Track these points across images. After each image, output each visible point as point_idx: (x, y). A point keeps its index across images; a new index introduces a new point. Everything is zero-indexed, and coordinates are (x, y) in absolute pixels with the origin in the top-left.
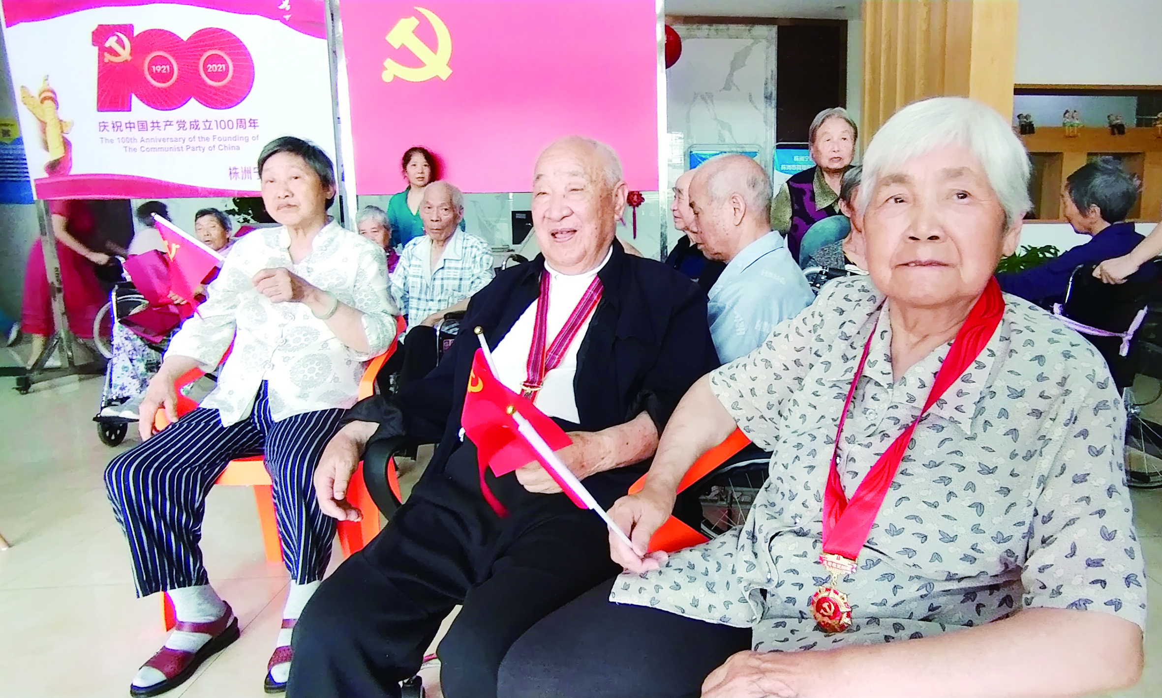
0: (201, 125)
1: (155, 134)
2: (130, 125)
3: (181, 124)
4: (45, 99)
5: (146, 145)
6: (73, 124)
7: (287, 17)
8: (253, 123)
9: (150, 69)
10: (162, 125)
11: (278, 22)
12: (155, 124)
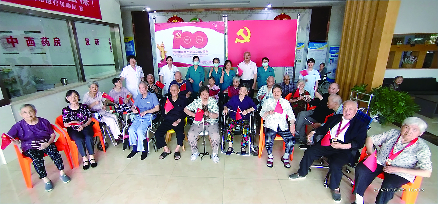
0: (195, 52)
1: (185, 54)
2: (179, 52)
3: (191, 52)
4: (162, 46)
5: (183, 56)
6: (167, 52)
7: (216, 29)
8: (207, 51)
9: (185, 40)
10: (187, 52)
11: (214, 30)
12: (185, 52)
